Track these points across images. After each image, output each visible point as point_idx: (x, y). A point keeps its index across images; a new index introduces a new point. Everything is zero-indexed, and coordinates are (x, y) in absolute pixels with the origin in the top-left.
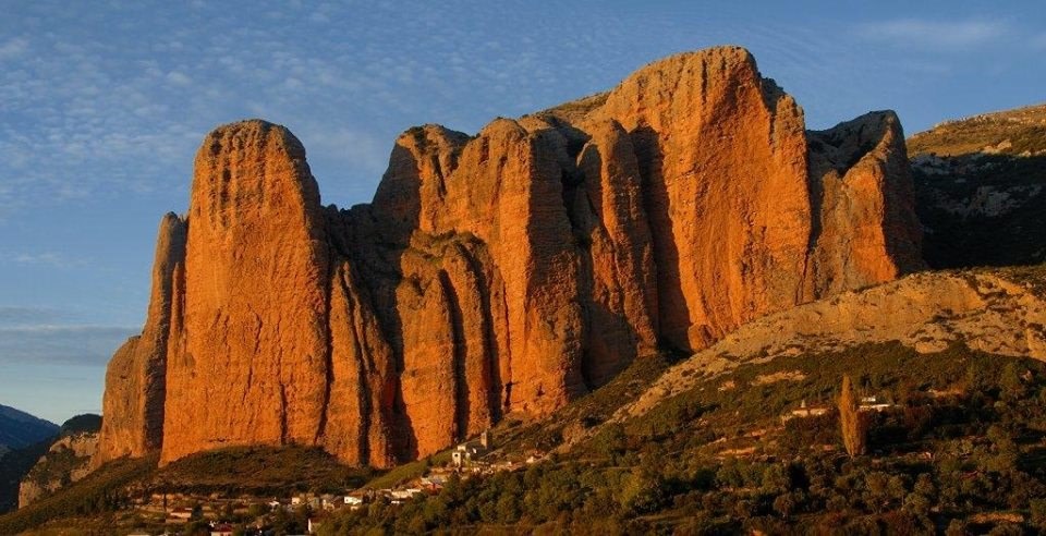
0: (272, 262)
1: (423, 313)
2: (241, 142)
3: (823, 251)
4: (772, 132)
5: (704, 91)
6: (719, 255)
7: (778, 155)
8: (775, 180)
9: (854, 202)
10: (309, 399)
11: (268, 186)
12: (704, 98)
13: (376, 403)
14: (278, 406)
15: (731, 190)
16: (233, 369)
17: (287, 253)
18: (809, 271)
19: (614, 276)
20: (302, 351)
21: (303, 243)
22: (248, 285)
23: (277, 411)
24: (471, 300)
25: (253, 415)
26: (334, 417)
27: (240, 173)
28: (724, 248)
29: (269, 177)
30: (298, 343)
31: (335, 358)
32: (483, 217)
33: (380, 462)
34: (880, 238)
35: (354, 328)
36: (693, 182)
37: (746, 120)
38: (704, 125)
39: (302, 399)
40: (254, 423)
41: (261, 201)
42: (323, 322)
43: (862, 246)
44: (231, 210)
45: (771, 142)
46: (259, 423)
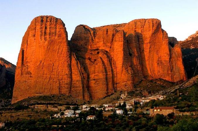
0: (57, 50)
1: (97, 66)
2: (50, 20)
3: (171, 62)
4: (163, 37)
5: (153, 27)
6: (153, 60)
7: (164, 42)
8: (163, 47)
9: (176, 53)
10: (67, 84)
11: (57, 32)
12: (153, 28)
13: (85, 86)
14: (58, 85)
15: (155, 48)
16: (45, 76)
17: (62, 48)
18: (170, 66)
19: (136, 62)
20: (65, 72)
21: (66, 47)
22: (50, 55)
23: (58, 87)
24: (108, 64)
25: (51, 87)
26: (73, 89)
27: (50, 28)
28: (153, 59)
29: (58, 30)
30: (64, 70)
31: (73, 75)
32: (108, 46)
33: (88, 99)
34: (181, 61)
35: (78, 68)
36: (149, 45)
37: (159, 34)
38: (152, 34)
39: (65, 84)
40: (51, 89)
41: (55, 35)
42: (70, 66)
43: (178, 62)
44: (48, 36)
45: (163, 39)
46: (52, 89)
